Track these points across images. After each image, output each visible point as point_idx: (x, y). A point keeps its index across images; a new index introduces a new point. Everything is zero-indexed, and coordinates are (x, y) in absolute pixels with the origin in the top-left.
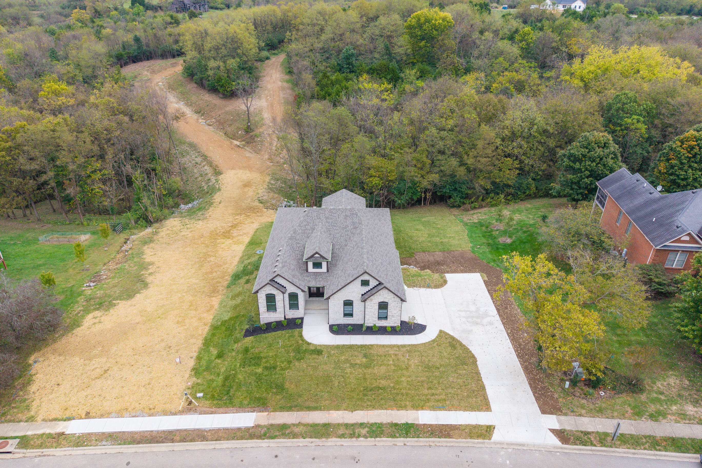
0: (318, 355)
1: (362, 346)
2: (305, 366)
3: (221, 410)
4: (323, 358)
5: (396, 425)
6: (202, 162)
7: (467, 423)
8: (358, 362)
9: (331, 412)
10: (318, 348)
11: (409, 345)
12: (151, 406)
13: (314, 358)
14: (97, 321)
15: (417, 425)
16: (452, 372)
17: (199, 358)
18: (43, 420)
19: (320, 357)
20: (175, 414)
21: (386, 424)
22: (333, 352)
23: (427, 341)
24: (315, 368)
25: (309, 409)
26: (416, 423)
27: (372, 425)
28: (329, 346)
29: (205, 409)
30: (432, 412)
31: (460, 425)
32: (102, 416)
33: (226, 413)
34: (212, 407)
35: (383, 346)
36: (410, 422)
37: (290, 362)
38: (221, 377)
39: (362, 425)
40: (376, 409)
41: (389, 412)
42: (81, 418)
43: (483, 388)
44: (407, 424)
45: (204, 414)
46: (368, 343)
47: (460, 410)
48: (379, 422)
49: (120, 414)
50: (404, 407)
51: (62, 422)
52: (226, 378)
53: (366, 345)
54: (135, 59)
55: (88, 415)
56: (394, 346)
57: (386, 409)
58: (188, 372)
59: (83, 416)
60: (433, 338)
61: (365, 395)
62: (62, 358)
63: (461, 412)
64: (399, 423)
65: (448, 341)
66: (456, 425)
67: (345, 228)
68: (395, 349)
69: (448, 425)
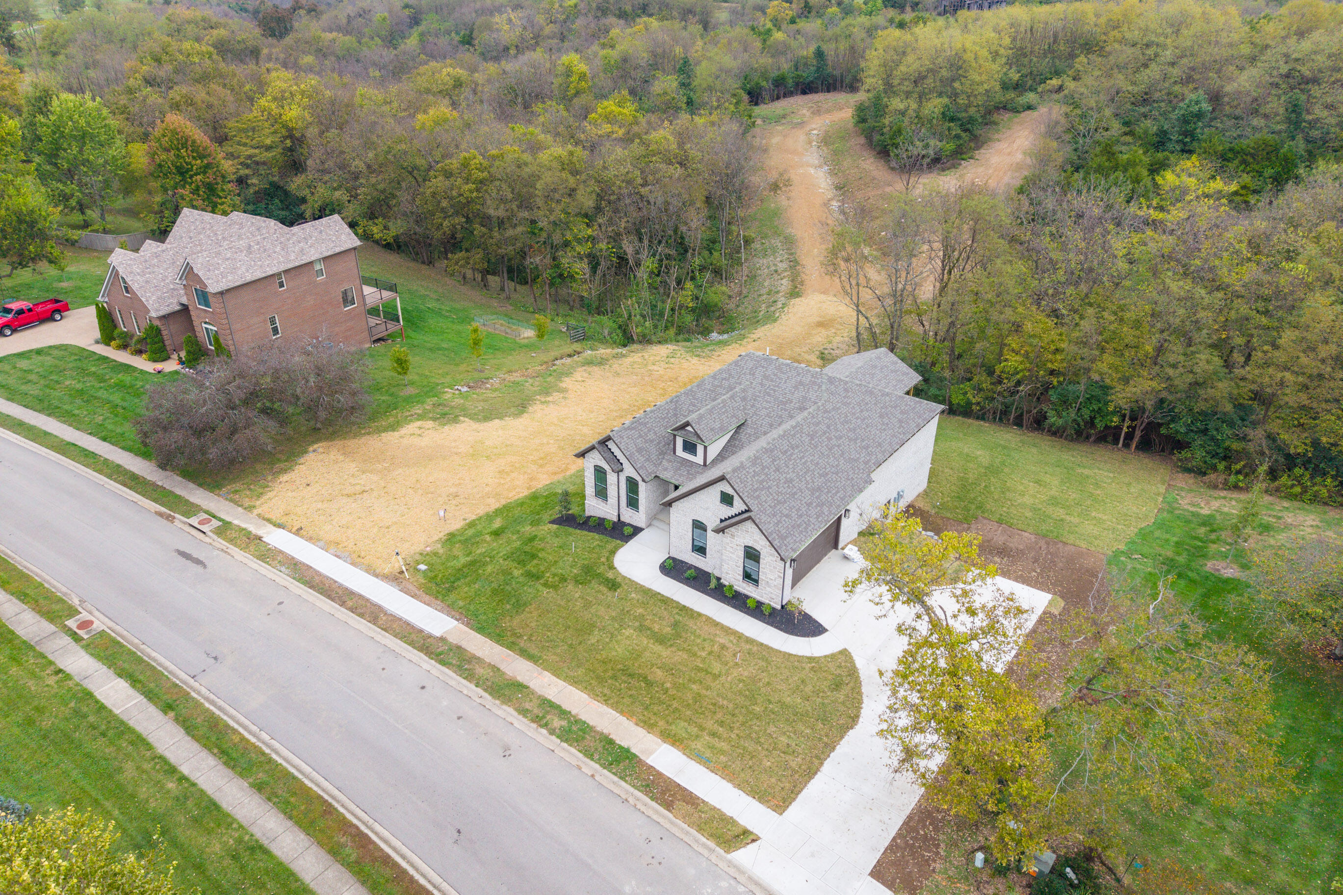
0: (610, 589)
1: (684, 609)
2: (577, 595)
3: (427, 598)
4: (611, 597)
5: (611, 742)
6: (785, 270)
7: (718, 807)
8: (656, 627)
9: (546, 673)
10: (619, 580)
11: (762, 644)
12: (363, 554)
13: (599, 591)
14: (419, 432)
15: (640, 762)
16: (787, 720)
17: (472, 524)
18: (259, 515)
19: (610, 594)
20: (377, 576)
21: (597, 732)
22: (633, 595)
23: (800, 654)
24: (587, 605)
25: (524, 653)
26: (643, 757)
27: (577, 721)
28: (637, 584)
29: (411, 587)
30: (684, 757)
31: (703, 801)
32: (310, 539)
33: (428, 605)
34: (419, 589)
35: (717, 624)
36: (633, 750)
37: (563, 579)
38: (468, 559)
39: (563, 713)
40: (607, 704)
41: (622, 719)
42: (290, 531)
43: (811, 773)
44: (628, 750)
45: (406, 593)
46: (697, 608)
47: (730, 781)
48: (591, 724)
49: (327, 546)
50: (649, 726)
51: (271, 526)
52: (472, 563)
53: (692, 610)
54: (806, 88)
55: (298, 532)
56: (735, 633)
57: (622, 712)
58: (441, 535)
59: (294, 530)
60: (816, 654)
61: (614, 678)
62: (341, 458)
63: (729, 786)
64: (618, 742)
65: (838, 671)
66: (698, 798)
67: (785, 403)
68: (732, 638)
69: (686, 790)
